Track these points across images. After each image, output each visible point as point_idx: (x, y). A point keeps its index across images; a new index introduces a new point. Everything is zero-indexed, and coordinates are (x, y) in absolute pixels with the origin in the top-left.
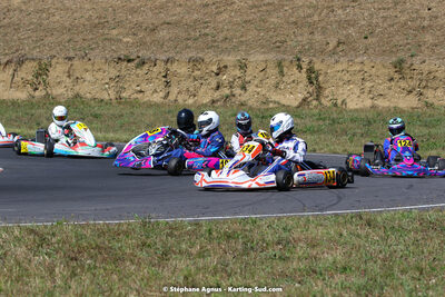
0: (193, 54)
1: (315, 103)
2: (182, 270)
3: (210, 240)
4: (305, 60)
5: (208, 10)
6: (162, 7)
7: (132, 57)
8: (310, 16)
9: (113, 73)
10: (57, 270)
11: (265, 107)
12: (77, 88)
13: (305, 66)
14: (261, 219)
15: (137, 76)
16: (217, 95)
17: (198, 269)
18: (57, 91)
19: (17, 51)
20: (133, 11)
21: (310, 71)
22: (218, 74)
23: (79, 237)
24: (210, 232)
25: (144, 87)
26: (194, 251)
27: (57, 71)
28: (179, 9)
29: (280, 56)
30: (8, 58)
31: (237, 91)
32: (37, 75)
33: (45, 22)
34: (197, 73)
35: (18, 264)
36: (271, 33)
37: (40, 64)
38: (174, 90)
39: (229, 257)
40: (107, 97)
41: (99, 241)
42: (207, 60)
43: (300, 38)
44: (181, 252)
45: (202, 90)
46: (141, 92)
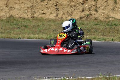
12: (11, 12)
15: (42, 6)
16: (83, 14)
22: (83, 4)
34: (73, 4)
45: (75, 12)
46: (44, 14)
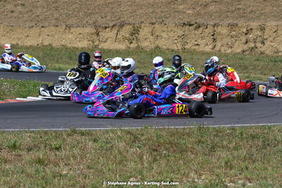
0: (231, 21)
2: (224, 158)
3: (242, 139)
7: (192, 23)
9: (180, 33)
10: (144, 157)
11: (277, 55)
14: (274, 126)
17: (234, 157)
18: (145, 44)
19: (119, 18)
23: (159, 137)
24: (241, 134)
25: (199, 42)
26: (231, 146)
27: (145, 32)
30: (114, 23)
31: (259, 45)
32: (132, 34)
35: (120, 153)
36: (281, 8)
37: (134, 27)
38: (219, 44)
39: (254, 150)
40: (176, 48)
41: (171, 139)
42: (239, 25)
44: (223, 147)
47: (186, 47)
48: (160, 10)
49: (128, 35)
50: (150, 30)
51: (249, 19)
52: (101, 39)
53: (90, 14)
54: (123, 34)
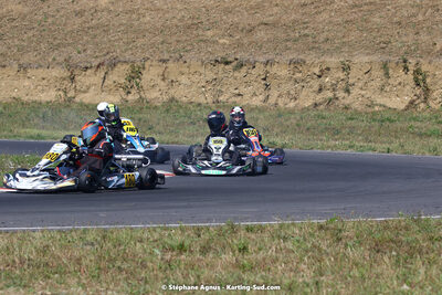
0: (293, 56)
1: (422, 105)
4: (412, 62)
5: (306, 10)
6: (258, 7)
7: (229, 59)
8: (414, 15)
9: (210, 76)
11: (369, 110)
12: (172, 92)
13: (412, 68)
15: (235, 78)
16: (319, 98)
18: (152, 95)
19: (108, 53)
20: (228, 11)
21: (417, 72)
22: (320, 77)
25: (242, 90)
27: (151, 75)
28: (275, 9)
29: (385, 58)
30: (99, 61)
31: (341, 94)
32: (131, 78)
33: (136, 23)
36: (374, 34)
37: (133, 66)
38: (274, 93)
40: (202, 100)
42: (308, 62)
43: (404, 39)
45: (304, 93)
46: (239, 95)
47: (221, 98)
48: (174, 38)
49: (123, 81)
50: (161, 71)
51: (324, 52)
52: (78, 88)
53: (59, 45)
54: (115, 78)
